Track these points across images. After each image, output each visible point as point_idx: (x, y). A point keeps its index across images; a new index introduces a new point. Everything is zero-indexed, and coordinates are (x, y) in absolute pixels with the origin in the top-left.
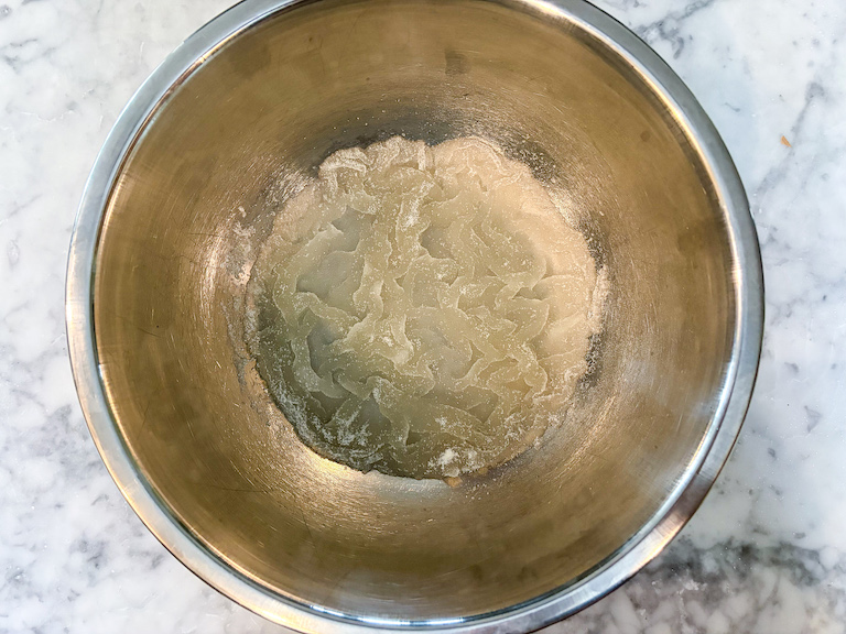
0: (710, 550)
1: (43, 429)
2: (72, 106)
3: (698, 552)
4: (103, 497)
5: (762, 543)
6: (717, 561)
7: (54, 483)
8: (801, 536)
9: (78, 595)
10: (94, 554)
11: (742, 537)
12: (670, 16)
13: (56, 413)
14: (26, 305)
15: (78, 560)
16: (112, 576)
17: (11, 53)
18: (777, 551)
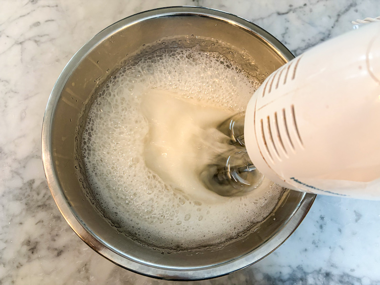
0: (311, 273)
1: (21, 189)
2: (58, 60)
3: (306, 273)
4: (41, 221)
5: (335, 272)
6: (314, 279)
7: (21, 213)
8: (352, 270)
9: (21, 265)
10: (32, 247)
11: (326, 268)
12: (299, 48)
13: (28, 182)
14: (24, 136)
15: (25, 249)
16: (38, 258)
17: (37, 39)
18: (342, 277)
